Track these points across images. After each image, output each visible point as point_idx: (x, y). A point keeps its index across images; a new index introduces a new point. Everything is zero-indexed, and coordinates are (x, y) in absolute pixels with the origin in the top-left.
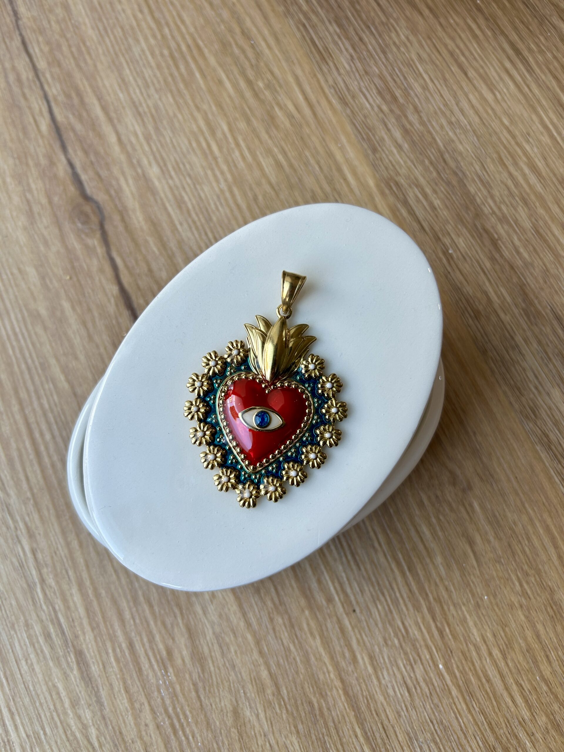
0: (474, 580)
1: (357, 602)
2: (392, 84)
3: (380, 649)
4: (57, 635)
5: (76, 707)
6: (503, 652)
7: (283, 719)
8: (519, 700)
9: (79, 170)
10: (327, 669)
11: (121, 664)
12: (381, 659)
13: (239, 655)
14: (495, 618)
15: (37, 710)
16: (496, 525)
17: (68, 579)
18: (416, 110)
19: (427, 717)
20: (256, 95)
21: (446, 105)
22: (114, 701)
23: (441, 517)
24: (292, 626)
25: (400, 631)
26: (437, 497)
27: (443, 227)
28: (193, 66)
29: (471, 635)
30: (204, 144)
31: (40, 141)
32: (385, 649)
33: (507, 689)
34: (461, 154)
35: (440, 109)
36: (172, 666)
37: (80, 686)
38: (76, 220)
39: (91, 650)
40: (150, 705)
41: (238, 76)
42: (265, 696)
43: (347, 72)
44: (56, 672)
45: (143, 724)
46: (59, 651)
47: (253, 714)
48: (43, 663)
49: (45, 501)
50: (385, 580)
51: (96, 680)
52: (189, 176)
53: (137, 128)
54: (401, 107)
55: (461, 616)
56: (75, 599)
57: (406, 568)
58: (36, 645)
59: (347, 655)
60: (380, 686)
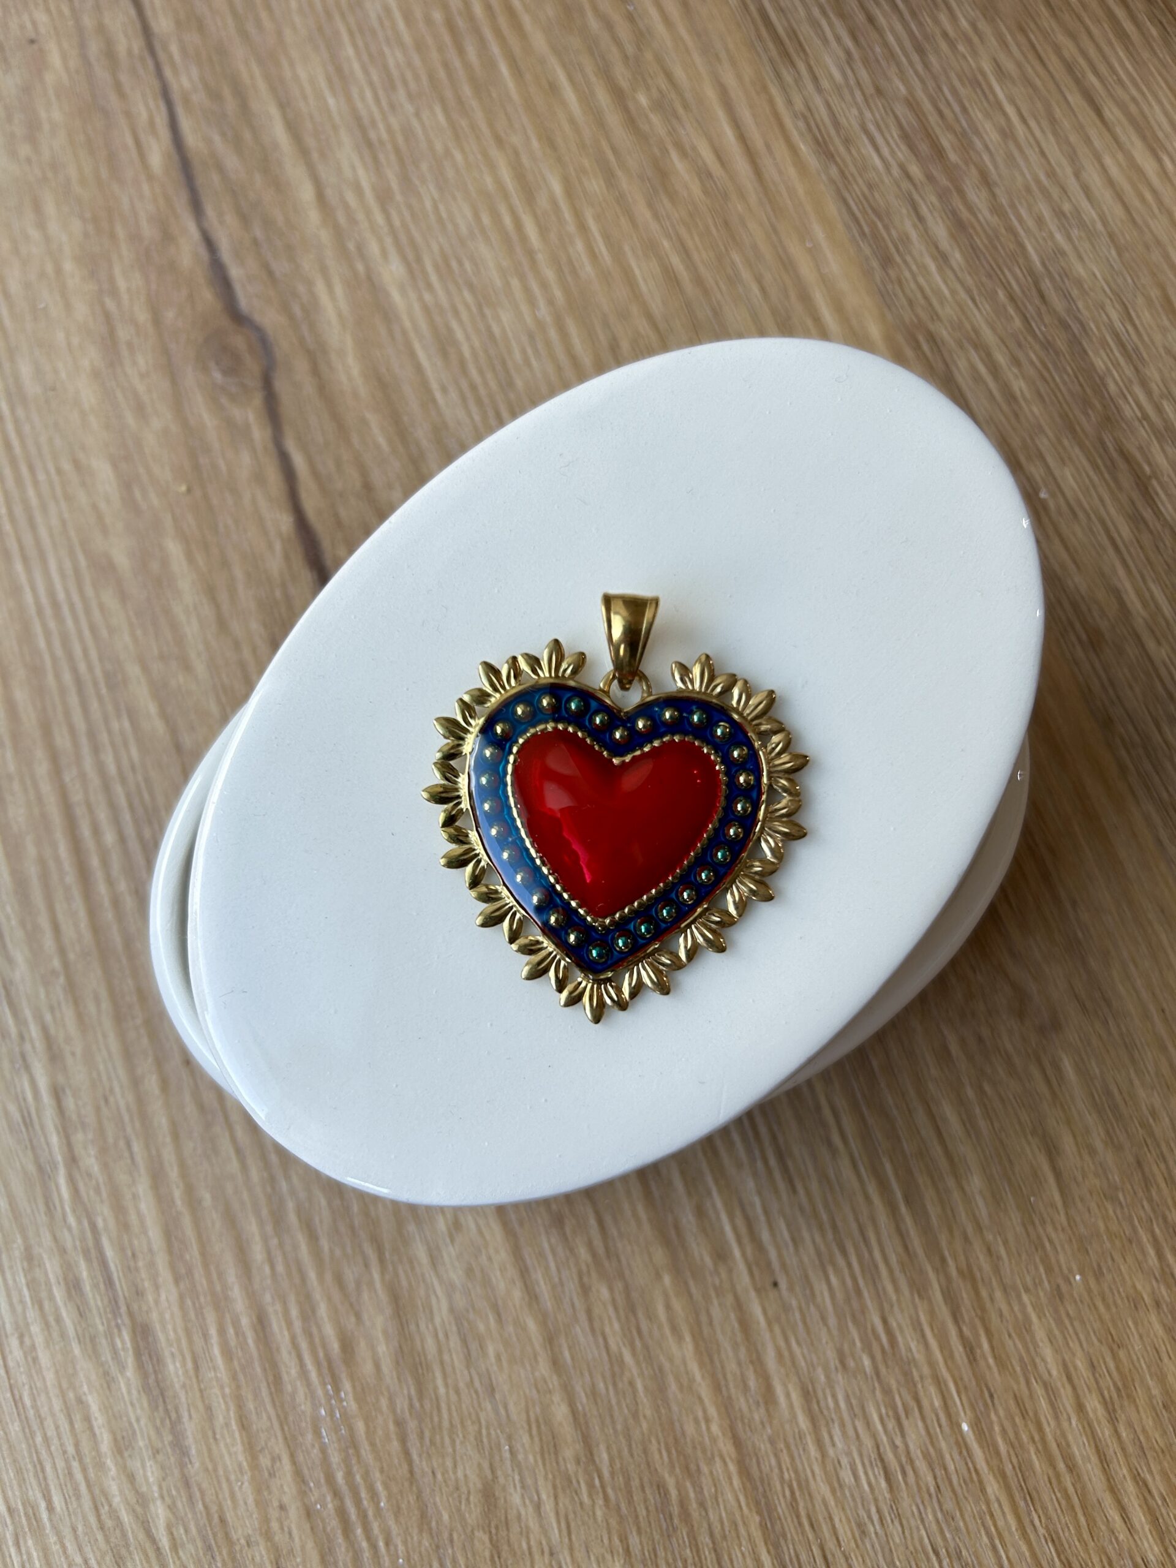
0: (1053, 1235)
1: (783, 1265)
2: (933, 119)
3: (828, 1377)
4: (95, 1286)
5: (126, 1454)
6: (1110, 1407)
7: (595, 1519)
8: (1139, 1517)
9: (226, 255)
10: (705, 1411)
11: (236, 1363)
12: (830, 1400)
13: (505, 1364)
14: (1097, 1325)
15: (37, 1453)
16: (1110, 1115)
17: (129, 1161)
18: (985, 180)
19: (926, 1541)
20: (631, 121)
21: (1052, 174)
22: (214, 1447)
23: (987, 1087)
24: (632, 1308)
25: (877, 1338)
26: (980, 1040)
27: (1029, 441)
28: (495, 49)
29: (1038, 1360)
30: (508, 221)
31: (146, 188)
32: (840, 1378)
33: (1113, 1489)
34: (1079, 283)
35: (1038, 182)
36: (352, 1377)
37: (137, 1406)
38: (212, 365)
39: (170, 1327)
40: (294, 1463)
41: (593, 79)
42: (557, 1463)
43: (838, 88)
44: (85, 1368)
45: (276, 1504)
46: (98, 1321)
47: (527, 1501)
48: (57, 1347)
49: (92, 980)
50: (851, 1218)
51: (176, 1396)
52: (471, 287)
53: (361, 172)
54: (950, 171)
55: (1019, 1315)
56: (143, 1206)
57: (899, 1195)
58: (47, 1305)
59: (752, 1383)
60: (823, 1462)
